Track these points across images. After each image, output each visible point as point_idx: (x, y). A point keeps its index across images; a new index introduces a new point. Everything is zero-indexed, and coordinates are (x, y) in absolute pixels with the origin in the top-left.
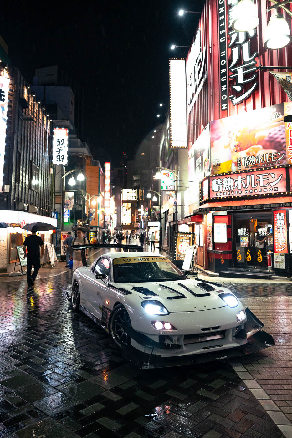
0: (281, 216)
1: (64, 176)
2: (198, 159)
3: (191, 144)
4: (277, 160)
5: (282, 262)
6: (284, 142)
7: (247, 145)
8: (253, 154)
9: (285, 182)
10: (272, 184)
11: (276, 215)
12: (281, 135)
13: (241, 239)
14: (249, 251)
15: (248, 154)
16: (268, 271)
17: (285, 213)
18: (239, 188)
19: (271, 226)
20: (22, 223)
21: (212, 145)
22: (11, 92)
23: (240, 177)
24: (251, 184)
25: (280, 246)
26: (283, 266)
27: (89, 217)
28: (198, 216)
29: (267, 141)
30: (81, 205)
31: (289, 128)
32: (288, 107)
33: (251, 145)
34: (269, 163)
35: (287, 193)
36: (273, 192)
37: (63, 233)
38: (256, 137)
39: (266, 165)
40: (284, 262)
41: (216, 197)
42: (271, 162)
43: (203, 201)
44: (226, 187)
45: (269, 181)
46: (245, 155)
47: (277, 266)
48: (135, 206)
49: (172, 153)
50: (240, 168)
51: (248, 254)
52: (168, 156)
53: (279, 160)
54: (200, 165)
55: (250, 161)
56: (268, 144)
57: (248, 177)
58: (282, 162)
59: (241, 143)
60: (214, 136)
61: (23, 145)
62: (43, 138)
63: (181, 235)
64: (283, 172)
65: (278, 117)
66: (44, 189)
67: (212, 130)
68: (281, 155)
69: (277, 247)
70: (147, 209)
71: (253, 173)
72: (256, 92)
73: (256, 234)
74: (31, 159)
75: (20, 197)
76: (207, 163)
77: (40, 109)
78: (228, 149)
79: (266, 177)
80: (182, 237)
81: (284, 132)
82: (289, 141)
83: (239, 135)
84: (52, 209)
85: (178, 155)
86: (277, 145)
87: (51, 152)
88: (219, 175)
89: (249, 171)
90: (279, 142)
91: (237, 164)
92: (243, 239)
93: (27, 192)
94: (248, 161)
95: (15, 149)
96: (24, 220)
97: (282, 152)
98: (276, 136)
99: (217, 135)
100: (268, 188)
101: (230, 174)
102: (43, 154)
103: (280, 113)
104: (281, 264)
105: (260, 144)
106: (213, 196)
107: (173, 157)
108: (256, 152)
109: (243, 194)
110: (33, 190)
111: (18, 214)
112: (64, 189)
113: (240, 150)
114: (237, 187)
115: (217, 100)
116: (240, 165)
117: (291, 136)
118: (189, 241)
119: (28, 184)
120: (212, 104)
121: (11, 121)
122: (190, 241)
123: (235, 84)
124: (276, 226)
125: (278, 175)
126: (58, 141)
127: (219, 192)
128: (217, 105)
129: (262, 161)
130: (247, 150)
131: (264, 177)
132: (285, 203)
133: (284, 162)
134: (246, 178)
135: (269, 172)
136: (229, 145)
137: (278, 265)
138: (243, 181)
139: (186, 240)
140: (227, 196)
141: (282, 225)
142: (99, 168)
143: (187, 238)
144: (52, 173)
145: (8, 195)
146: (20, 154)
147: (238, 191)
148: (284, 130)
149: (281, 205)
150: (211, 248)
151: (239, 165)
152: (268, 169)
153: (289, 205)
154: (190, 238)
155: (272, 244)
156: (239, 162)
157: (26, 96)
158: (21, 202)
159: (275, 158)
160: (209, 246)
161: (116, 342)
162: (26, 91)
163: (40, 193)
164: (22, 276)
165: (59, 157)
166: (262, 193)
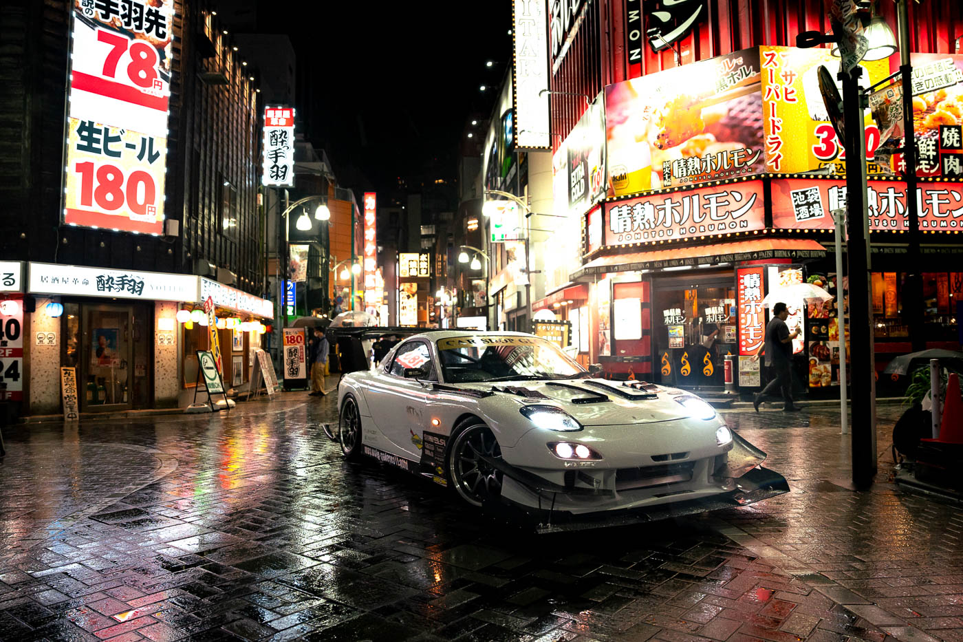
0: (752, 281)
1: (287, 211)
2: (576, 170)
3: (560, 140)
4: (746, 164)
5: (753, 374)
6: (760, 128)
7: (684, 134)
8: (696, 152)
9: (763, 209)
10: (735, 215)
11: (743, 278)
12: (754, 112)
13: (670, 331)
14: (686, 354)
15: (685, 152)
16: (726, 392)
17: (762, 274)
18: (668, 224)
19: (732, 302)
20: (207, 302)
21: (609, 137)
22: (178, 20)
23: (668, 202)
24: (691, 215)
25: (751, 342)
26: (755, 382)
27: (335, 306)
28: (578, 288)
29: (725, 125)
30: (319, 280)
31: (770, 99)
32: (767, 55)
33: (692, 135)
34: (730, 171)
35: (765, 231)
36: (738, 230)
37: (287, 333)
38: (702, 117)
39: (722, 175)
40: (757, 373)
41: (619, 243)
42: (733, 169)
43: (590, 253)
44: (641, 222)
45: (730, 208)
46: (680, 156)
47: (744, 382)
48: (425, 288)
49: (514, 166)
50: (669, 184)
51: (684, 362)
52: (504, 174)
53: (749, 163)
54: (582, 181)
55: (690, 167)
56: (728, 131)
57: (687, 200)
58: (756, 169)
59: (671, 131)
60: (614, 116)
61: (204, 136)
62: (244, 127)
63: (544, 327)
64: (758, 189)
65: (747, 75)
66: (246, 237)
67: (609, 104)
68: (755, 153)
69: (743, 343)
70: (455, 290)
71: (696, 192)
72: (700, 25)
73: (701, 319)
74: (219, 169)
75: (199, 250)
76: (599, 174)
77: (237, 63)
78: (644, 142)
79: (724, 199)
80: (547, 330)
81: (760, 106)
82: (769, 125)
83: (666, 113)
84: (262, 282)
85: (527, 167)
86: (746, 133)
87: (259, 159)
88: (626, 198)
89: (689, 188)
90: (749, 127)
91: (662, 175)
92: (675, 331)
93: (212, 239)
94: (686, 167)
95: (188, 144)
96: (210, 297)
97: (755, 148)
98: (743, 115)
99: (620, 114)
100: (727, 221)
101: (649, 194)
102: (244, 161)
103: (751, 67)
104: (752, 377)
105: (711, 133)
106: (612, 241)
107: (516, 174)
108: (703, 149)
109: (677, 236)
110: (224, 237)
111: (199, 282)
112: (287, 239)
113: (670, 145)
114: (664, 222)
115: (620, 41)
116: (669, 177)
117: (773, 116)
118: (560, 339)
119: (215, 223)
120: (609, 51)
121: (179, 82)
122: (563, 339)
123: (657, 8)
124: (742, 301)
125: (747, 194)
126: (274, 136)
127: (625, 233)
128: (620, 51)
129: (714, 168)
130: (684, 146)
131: (719, 200)
132: (764, 251)
133: (760, 169)
134: (681, 202)
135: (729, 188)
136: (646, 134)
137: (745, 379)
138: (677, 208)
139: (554, 338)
140: (643, 240)
141: (755, 299)
142: (353, 205)
143: (556, 334)
144: (262, 204)
145: (176, 242)
146: (198, 155)
147: (665, 229)
148: (760, 102)
149: (756, 255)
150: (607, 352)
151: (667, 176)
152: (728, 184)
153: (771, 255)
154: (562, 333)
155: (735, 338)
156: (667, 171)
157: (208, 31)
158: (203, 258)
159: (742, 160)
160: (602, 348)
161: (465, 496)
162: (208, 21)
163: (238, 246)
164: (211, 414)
165: (275, 169)
166: (716, 232)
